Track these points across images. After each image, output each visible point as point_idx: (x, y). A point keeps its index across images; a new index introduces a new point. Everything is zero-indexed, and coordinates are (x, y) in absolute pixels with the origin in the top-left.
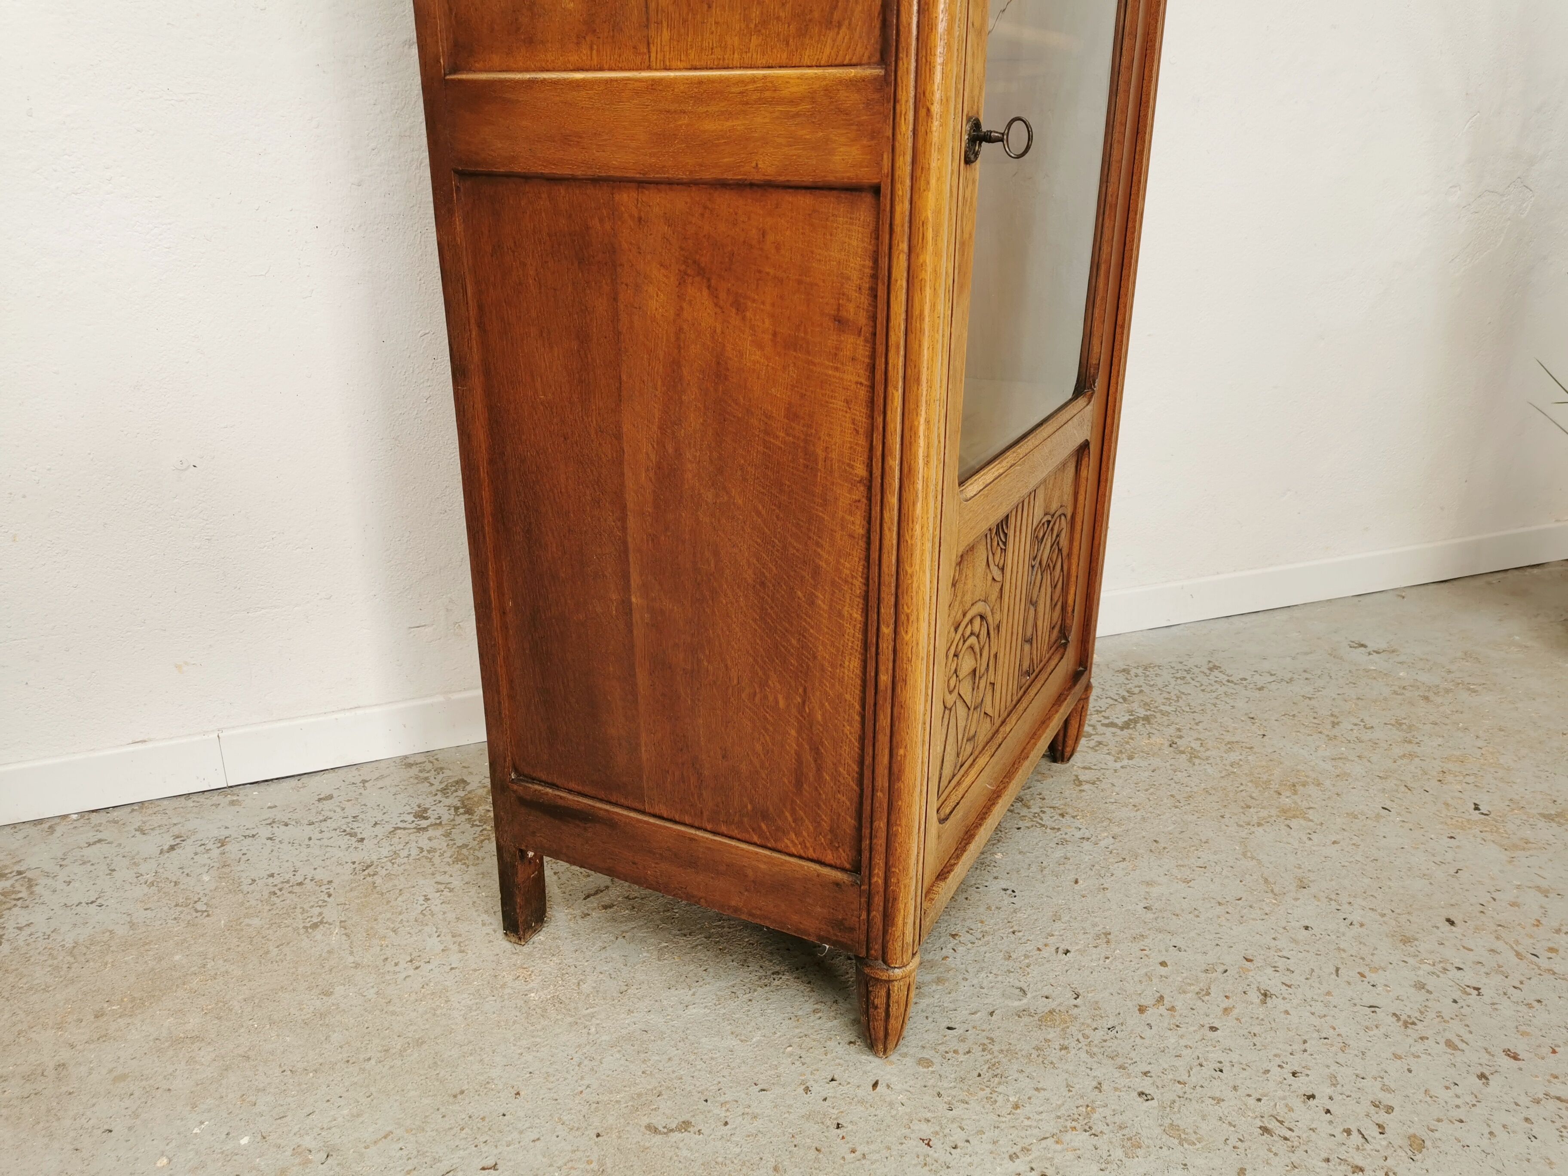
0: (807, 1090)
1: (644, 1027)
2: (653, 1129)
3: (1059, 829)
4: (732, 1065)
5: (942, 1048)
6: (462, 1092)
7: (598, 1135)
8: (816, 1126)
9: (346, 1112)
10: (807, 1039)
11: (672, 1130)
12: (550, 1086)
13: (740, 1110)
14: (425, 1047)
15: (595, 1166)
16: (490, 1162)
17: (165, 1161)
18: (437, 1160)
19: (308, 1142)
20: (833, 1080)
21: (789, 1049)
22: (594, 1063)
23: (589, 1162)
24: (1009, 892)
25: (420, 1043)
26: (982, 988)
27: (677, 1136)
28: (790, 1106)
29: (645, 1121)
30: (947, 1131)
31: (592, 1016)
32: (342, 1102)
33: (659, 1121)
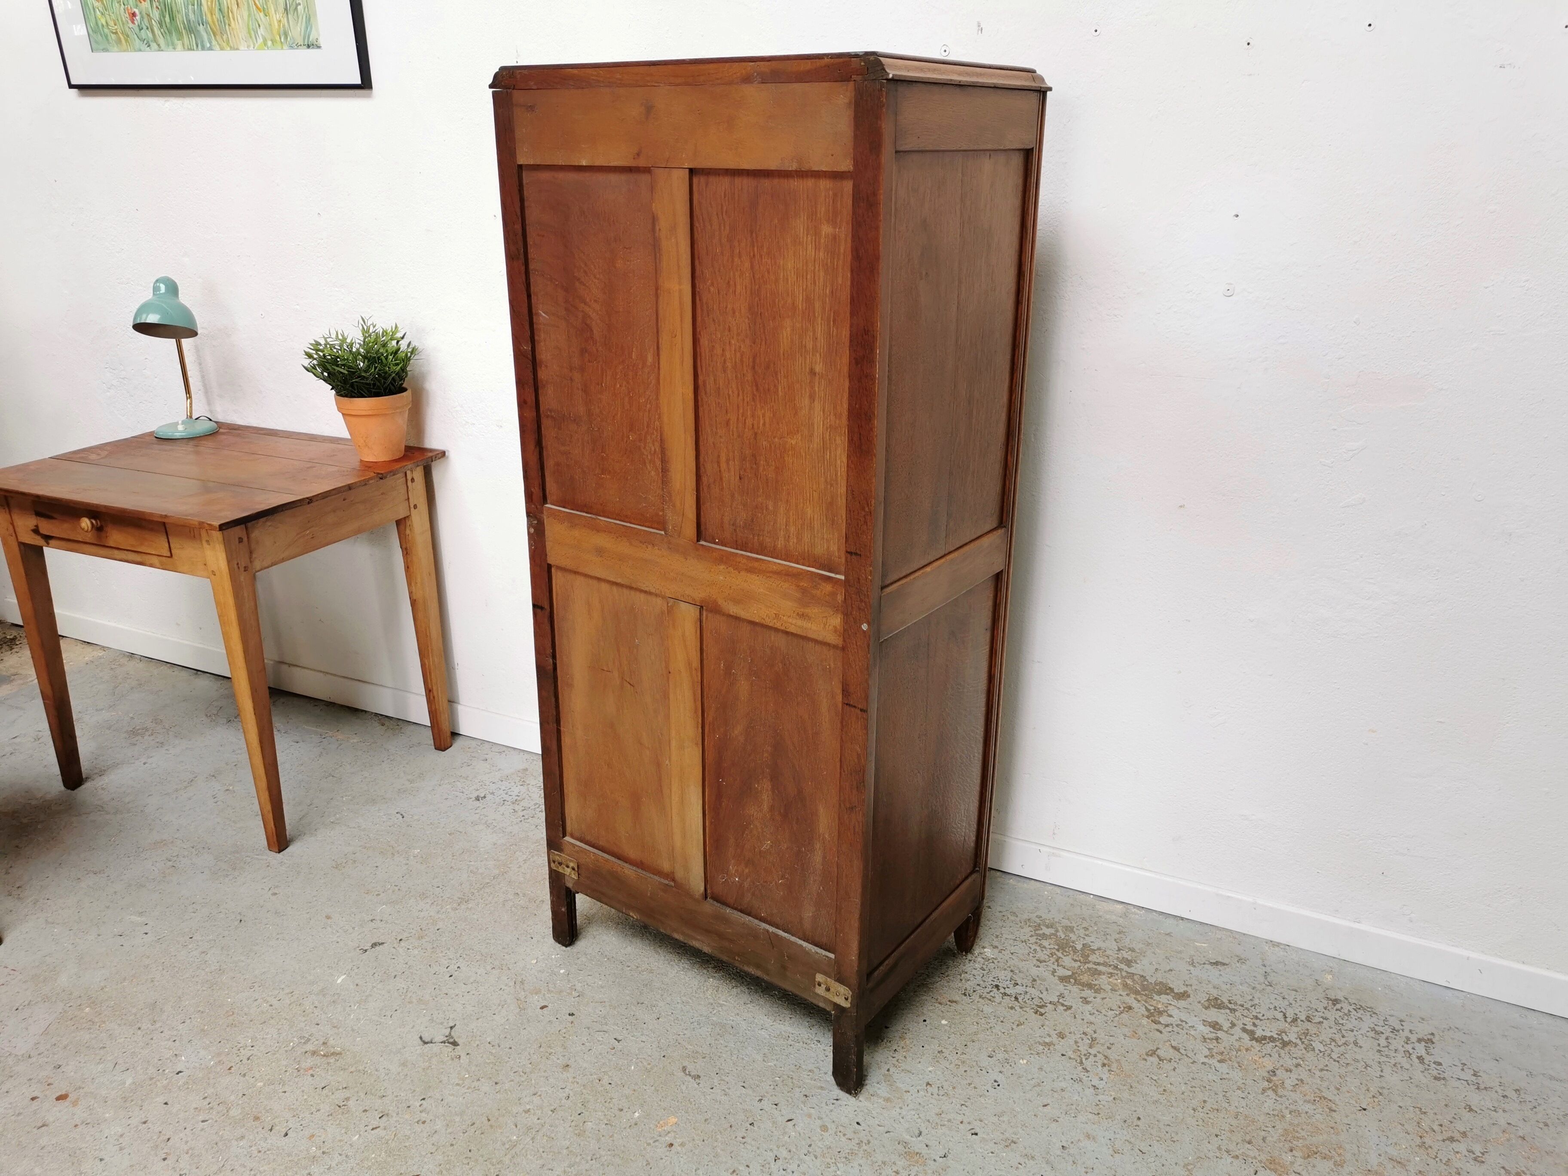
0: (760, 1100)
1: (734, 1025)
2: (684, 1069)
3: (1088, 1071)
4: (746, 1067)
5: (841, 1128)
6: (642, 1003)
7: (664, 1056)
8: (743, 1117)
9: (600, 983)
10: (790, 1080)
11: (690, 1075)
12: (673, 1024)
13: (724, 1088)
14: (651, 975)
15: (649, 1067)
16: (619, 1038)
17: (535, 961)
18: (606, 1024)
19: (579, 986)
20: (776, 1105)
21: (778, 1078)
22: (698, 1027)
23: (649, 1064)
24: (996, 1084)
25: (651, 972)
26: (903, 1118)
27: (690, 1078)
28: (746, 1101)
29: (686, 1063)
30: (791, 1161)
31: (721, 1005)
32: (603, 978)
33: (690, 1068)
